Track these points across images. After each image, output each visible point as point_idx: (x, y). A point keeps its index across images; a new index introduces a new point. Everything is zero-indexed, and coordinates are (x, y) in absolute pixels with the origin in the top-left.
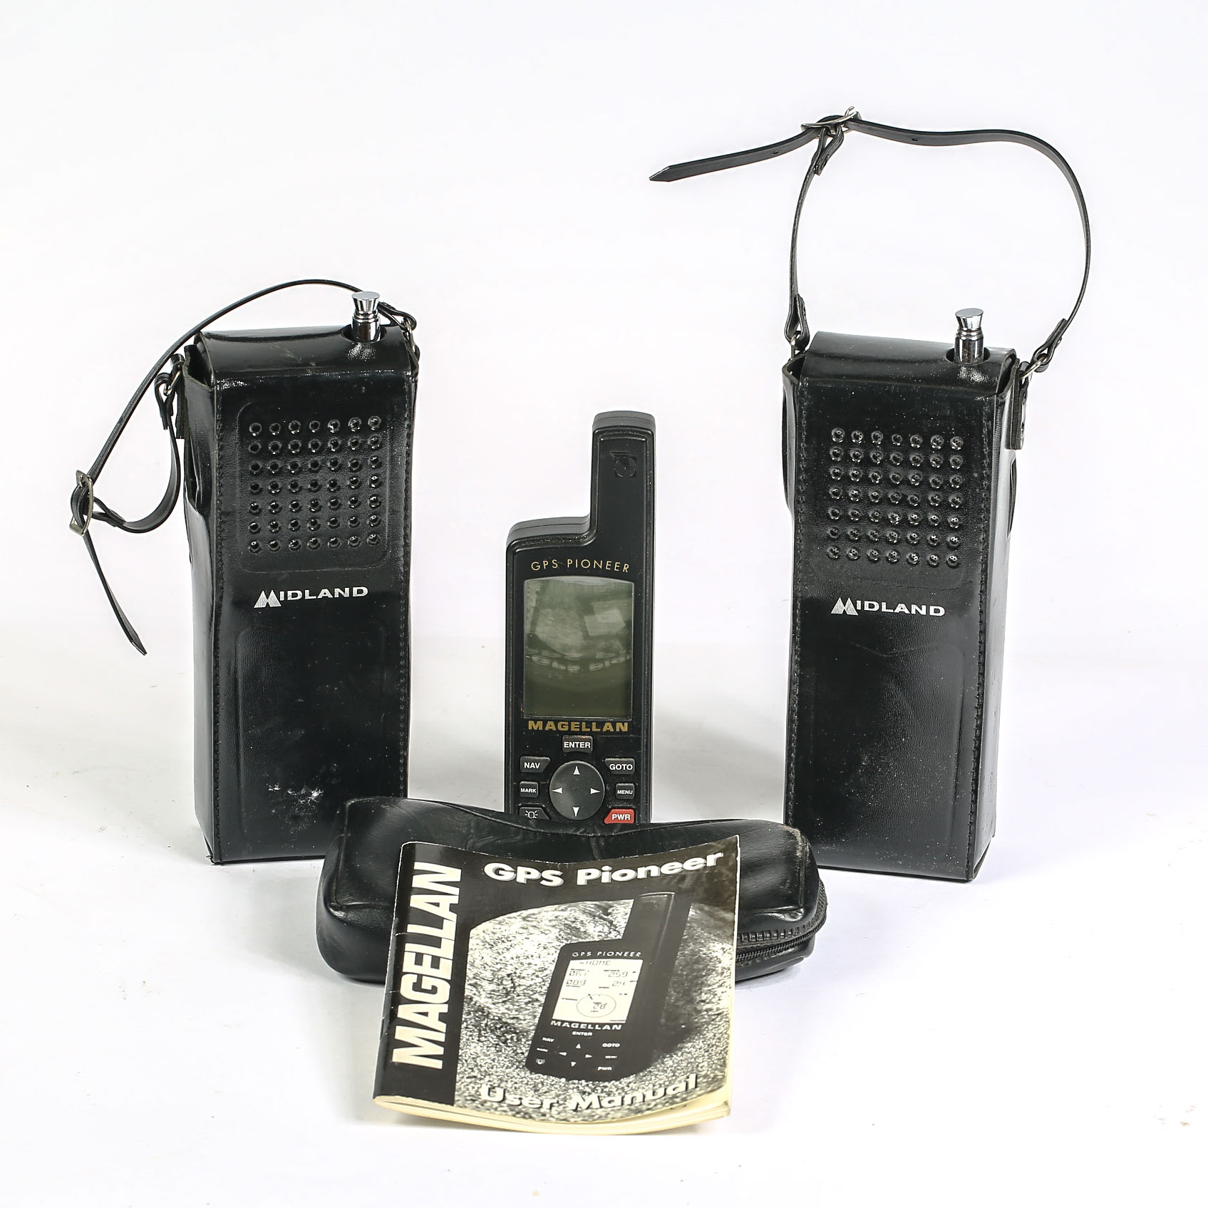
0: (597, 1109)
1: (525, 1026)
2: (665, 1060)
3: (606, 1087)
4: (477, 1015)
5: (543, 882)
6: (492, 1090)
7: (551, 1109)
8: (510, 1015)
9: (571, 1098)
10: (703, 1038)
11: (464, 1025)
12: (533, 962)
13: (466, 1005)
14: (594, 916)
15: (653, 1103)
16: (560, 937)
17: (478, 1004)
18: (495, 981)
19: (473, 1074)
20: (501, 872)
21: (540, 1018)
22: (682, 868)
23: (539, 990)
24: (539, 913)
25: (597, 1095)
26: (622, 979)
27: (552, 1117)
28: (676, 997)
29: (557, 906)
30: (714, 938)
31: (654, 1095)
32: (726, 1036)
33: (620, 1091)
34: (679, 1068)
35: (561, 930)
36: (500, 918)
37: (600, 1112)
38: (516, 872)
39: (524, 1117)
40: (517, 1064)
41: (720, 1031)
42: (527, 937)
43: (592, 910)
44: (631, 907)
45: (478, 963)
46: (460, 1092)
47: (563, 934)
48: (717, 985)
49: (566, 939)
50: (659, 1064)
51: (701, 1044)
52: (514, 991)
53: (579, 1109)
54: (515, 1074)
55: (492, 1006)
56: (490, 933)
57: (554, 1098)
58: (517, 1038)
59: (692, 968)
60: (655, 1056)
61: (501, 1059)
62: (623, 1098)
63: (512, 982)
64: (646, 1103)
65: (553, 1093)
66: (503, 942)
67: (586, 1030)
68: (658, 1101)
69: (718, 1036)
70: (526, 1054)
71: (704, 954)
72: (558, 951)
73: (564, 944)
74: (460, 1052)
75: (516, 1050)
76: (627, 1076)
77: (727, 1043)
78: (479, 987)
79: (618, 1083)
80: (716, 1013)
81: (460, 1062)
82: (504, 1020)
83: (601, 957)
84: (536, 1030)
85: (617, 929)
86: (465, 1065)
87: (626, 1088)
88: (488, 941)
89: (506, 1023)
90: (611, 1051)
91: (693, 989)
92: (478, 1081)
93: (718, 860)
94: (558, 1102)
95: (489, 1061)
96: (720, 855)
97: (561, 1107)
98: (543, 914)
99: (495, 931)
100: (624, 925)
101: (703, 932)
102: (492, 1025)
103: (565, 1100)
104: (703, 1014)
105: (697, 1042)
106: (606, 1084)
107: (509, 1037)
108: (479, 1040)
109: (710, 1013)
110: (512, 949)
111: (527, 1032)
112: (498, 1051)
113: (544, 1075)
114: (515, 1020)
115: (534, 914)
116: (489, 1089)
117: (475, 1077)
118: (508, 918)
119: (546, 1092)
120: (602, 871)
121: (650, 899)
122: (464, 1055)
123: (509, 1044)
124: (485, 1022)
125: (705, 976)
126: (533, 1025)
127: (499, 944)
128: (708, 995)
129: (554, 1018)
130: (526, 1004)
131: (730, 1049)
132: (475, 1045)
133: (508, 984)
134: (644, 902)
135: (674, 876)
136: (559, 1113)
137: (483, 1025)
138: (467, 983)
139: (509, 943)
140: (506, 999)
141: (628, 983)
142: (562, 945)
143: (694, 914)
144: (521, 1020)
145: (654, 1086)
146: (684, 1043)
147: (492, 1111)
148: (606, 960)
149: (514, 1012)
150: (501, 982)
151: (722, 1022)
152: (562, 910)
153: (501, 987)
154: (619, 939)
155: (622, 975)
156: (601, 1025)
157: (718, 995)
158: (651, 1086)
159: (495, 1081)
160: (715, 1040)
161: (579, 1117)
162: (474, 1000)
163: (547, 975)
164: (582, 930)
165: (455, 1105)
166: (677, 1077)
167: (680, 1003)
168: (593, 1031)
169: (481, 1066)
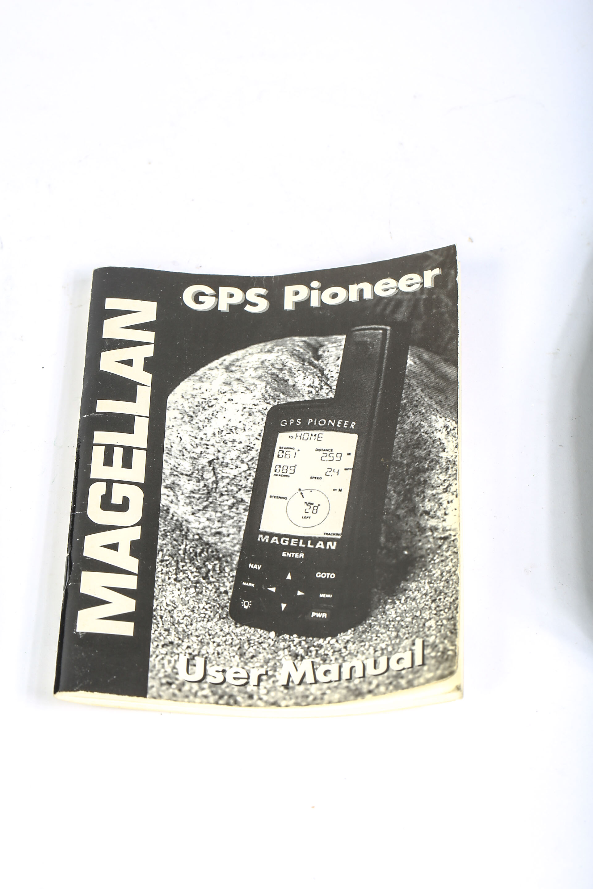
0: (311, 684)
1: (228, 545)
2: (387, 607)
3: (320, 646)
4: (174, 535)
5: (248, 308)
6: (191, 662)
7: (258, 685)
8: (212, 528)
9: (281, 665)
10: (429, 576)
11: (159, 557)
12: (237, 438)
13: (161, 521)
14: (303, 361)
15: (375, 682)
16: (267, 396)
17: (175, 518)
18: (195, 475)
19: (170, 638)
20: (201, 298)
21: (245, 530)
22: (397, 288)
23: (243, 483)
24: (244, 357)
25: (311, 660)
26: (335, 465)
27: (260, 699)
28: (396, 501)
29: (262, 344)
30: (435, 406)
31: (375, 668)
32: (454, 577)
33: (337, 655)
34: (403, 623)
35: (268, 383)
36: (200, 372)
37: (314, 689)
38: (217, 296)
39: (228, 704)
40: (220, 611)
41: (448, 568)
42: (231, 398)
43: (302, 350)
44: (343, 347)
45: (175, 451)
46: (155, 672)
47: (270, 390)
48: (442, 487)
49: (274, 399)
50: (380, 612)
51: (427, 587)
52: (216, 488)
53: (291, 684)
54: (217, 629)
55: (191, 518)
56: (189, 397)
57: (262, 666)
58: (220, 566)
59: (412, 455)
60: (376, 599)
61: (201, 606)
62: (340, 667)
63: (214, 474)
64: (367, 680)
65: (261, 657)
66: (204, 409)
67: (297, 549)
68: (380, 678)
69: (446, 576)
70: (230, 594)
71: (426, 433)
72: (265, 418)
73: (271, 406)
74: (155, 603)
75: (218, 589)
76: (345, 630)
77: (457, 591)
78: (177, 489)
79: (333, 641)
80: (443, 536)
81: (154, 621)
82: (205, 539)
83: (312, 427)
84: (242, 551)
85: (329, 382)
86: (160, 625)
87: (343, 650)
88: (187, 410)
89: (207, 544)
90: (325, 585)
91: (415, 490)
92: (175, 650)
93: (436, 279)
94: (267, 673)
95: (188, 613)
96: (437, 271)
97: (271, 681)
98: (248, 358)
99: (194, 393)
100: (336, 376)
101: (423, 395)
102: (191, 550)
103: (275, 669)
104: (427, 534)
105: (423, 581)
106: (321, 641)
107: (210, 567)
108: (175, 580)
109: (436, 534)
110: (214, 420)
111: (231, 555)
112: (198, 593)
113: (250, 627)
114: (218, 537)
115: (238, 360)
116: (188, 660)
117: (172, 643)
118: (211, 369)
119: (253, 657)
120: (311, 289)
121: (364, 335)
122: (158, 608)
123: (212, 579)
124: (183, 547)
125: (428, 469)
126: (238, 543)
127: (199, 413)
128: (432, 504)
129: (261, 529)
130: (230, 507)
131: (461, 602)
132: (171, 587)
133: (209, 475)
134: (358, 339)
135: (389, 299)
136: (268, 692)
137: (181, 552)
138: (163, 484)
139: (210, 410)
140: (207, 503)
141: (342, 471)
142: (269, 407)
143: (412, 363)
144: (224, 536)
145: (375, 651)
146: (407, 580)
147: (191, 698)
148: (317, 432)
149: (217, 525)
150: (202, 476)
151: (449, 553)
152: (269, 351)
153: (202, 484)
154: (331, 398)
155: (336, 459)
156: (315, 540)
157: (444, 506)
158: (371, 650)
159: (195, 646)
160: (442, 584)
161: (291, 699)
162: (171, 511)
163: (253, 458)
164: (291, 383)
165: (148, 696)
166: (401, 640)
167: (401, 512)
168: (305, 550)
169: (179, 623)
